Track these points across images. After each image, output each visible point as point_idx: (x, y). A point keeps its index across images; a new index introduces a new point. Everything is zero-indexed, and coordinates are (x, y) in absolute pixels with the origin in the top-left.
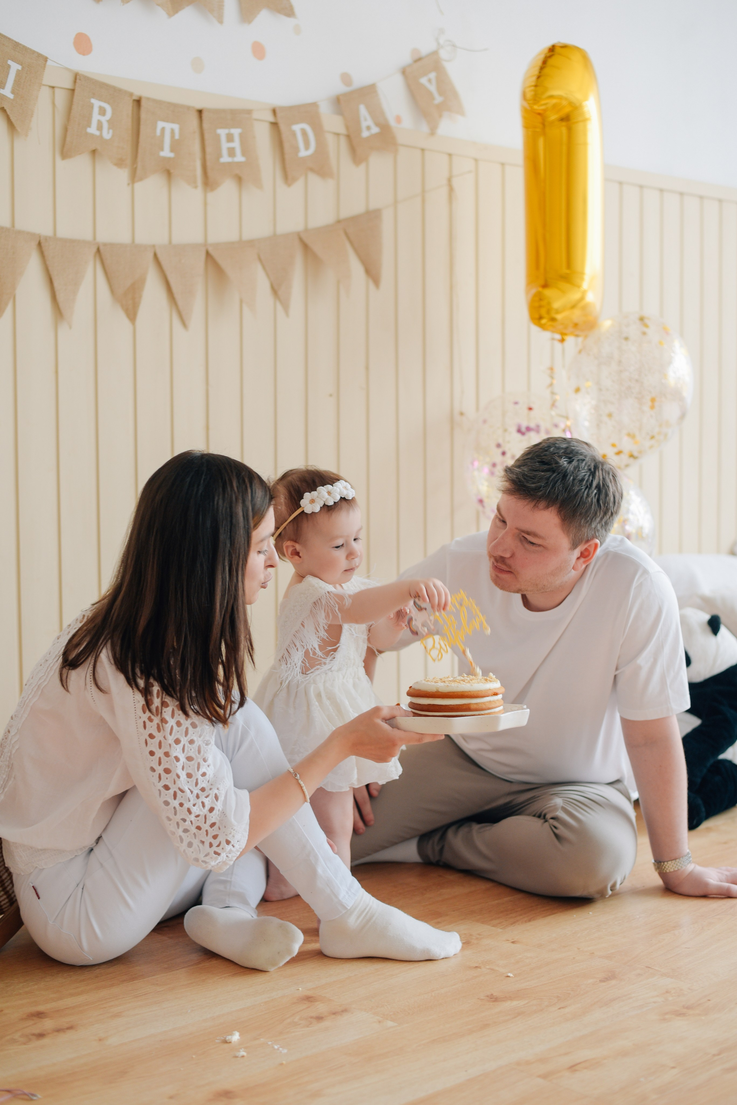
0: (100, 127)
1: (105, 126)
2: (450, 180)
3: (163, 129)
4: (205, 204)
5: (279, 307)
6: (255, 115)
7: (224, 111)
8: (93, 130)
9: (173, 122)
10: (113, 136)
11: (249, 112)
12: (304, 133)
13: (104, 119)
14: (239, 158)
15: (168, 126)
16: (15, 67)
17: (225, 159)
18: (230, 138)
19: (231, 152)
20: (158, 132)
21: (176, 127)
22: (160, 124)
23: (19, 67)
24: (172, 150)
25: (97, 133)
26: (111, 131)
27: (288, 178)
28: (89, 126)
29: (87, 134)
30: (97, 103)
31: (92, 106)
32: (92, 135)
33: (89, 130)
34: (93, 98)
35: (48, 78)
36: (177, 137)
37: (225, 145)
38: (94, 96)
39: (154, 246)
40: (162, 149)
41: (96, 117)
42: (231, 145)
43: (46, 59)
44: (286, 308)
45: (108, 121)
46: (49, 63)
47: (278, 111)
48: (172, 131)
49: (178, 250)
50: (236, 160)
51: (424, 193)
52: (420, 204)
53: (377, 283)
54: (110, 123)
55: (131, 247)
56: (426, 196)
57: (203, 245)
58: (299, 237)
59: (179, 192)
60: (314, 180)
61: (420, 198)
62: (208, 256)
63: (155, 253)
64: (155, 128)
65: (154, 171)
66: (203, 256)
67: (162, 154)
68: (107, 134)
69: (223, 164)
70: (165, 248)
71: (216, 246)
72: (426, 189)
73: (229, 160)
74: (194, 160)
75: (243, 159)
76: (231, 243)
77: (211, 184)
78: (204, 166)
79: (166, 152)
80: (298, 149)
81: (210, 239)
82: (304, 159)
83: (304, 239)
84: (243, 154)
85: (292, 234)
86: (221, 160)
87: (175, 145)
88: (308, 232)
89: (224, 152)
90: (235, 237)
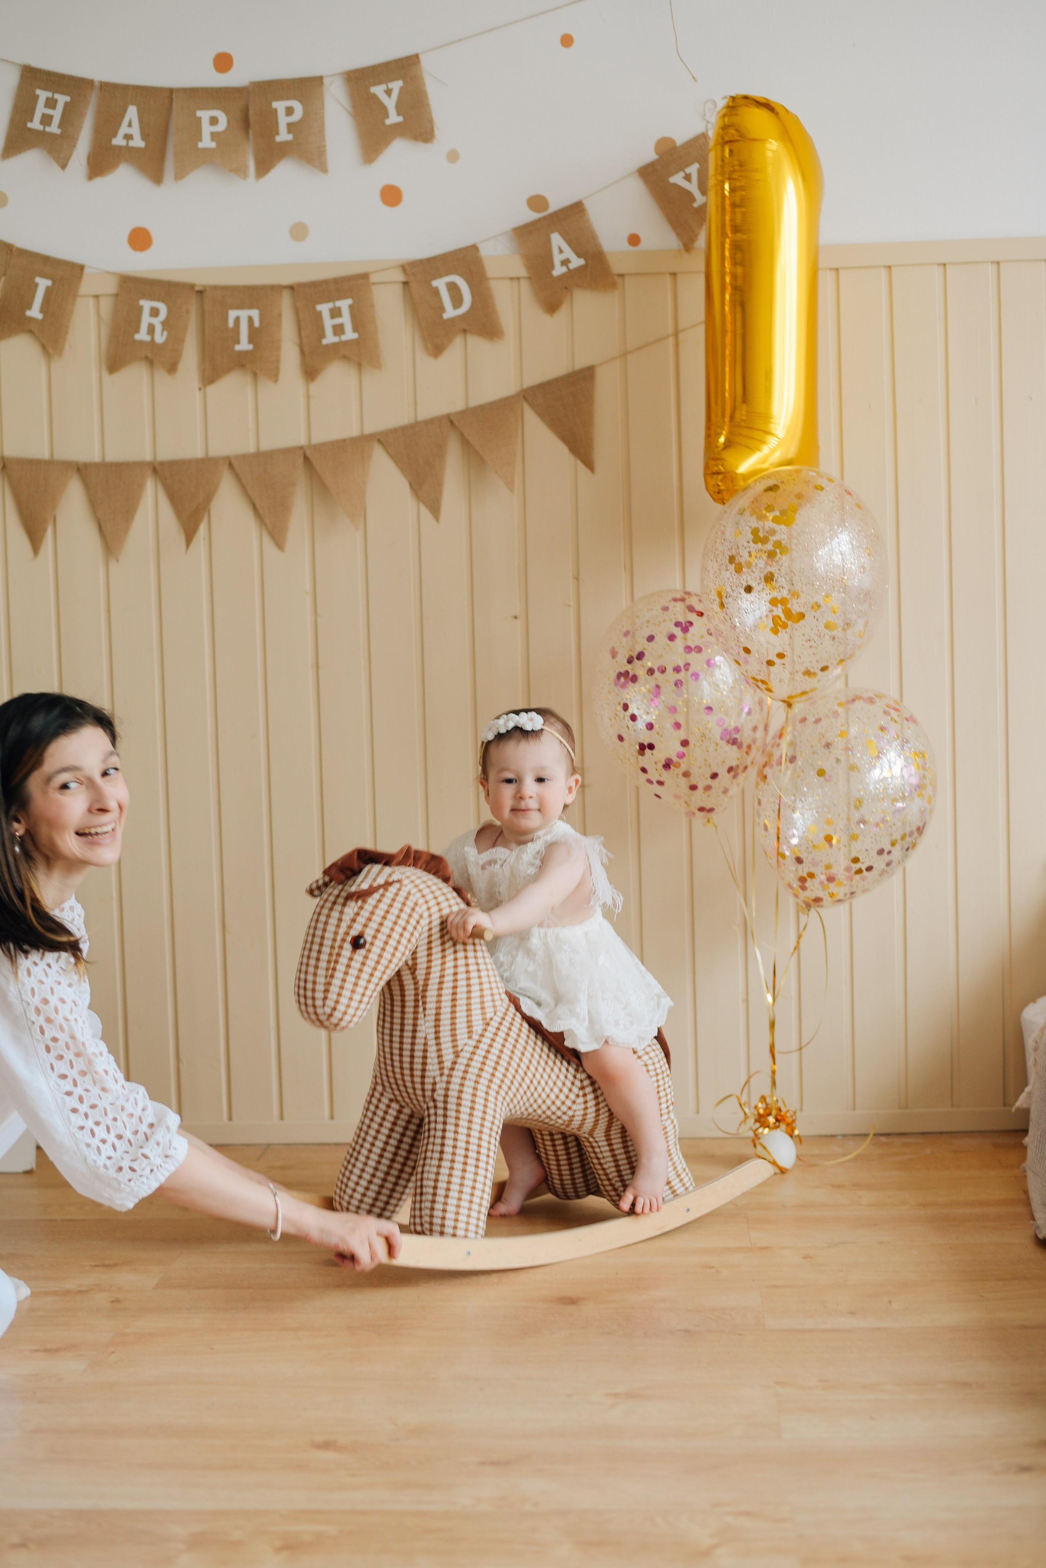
0: (151, 330)
1: (158, 328)
3: (237, 320)
4: (308, 397)
5: (425, 512)
6: (373, 278)
7: (325, 282)
8: (142, 335)
9: (251, 307)
10: (167, 339)
11: (365, 276)
12: (453, 288)
13: (157, 322)
14: (350, 335)
15: (244, 314)
16: (43, 283)
17: (330, 338)
18: (335, 313)
19: (339, 330)
20: (231, 324)
21: (255, 314)
22: (233, 314)
23: (49, 283)
24: (251, 340)
25: (148, 338)
26: (165, 333)
27: (436, 349)
28: (137, 330)
29: (134, 341)
30: (146, 305)
31: (141, 309)
32: (141, 343)
33: (138, 337)
34: (142, 298)
35: (87, 287)
36: (257, 324)
37: (328, 323)
38: (144, 296)
39: (229, 457)
40: (238, 342)
41: (146, 319)
42: (337, 321)
43: (82, 268)
44: (435, 510)
45: (163, 323)
46: (86, 270)
47: (407, 268)
48: (250, 319)
49: (264, 458)
50: (344, 338)
51: (676, 334)
52: (671, 348)
53: (589, 465)
54: (165, 324)
55: (198, 462)
56: (681, 336)
57: (301, 448)
58: (450, 421)
59: (266, 387)
60: (476, 343)
61: (671, 341)
62: (306, 459)
63: (230, 463)
64: (226, 319)
65: (228, 370)
66: (301, 460)
67: (238, 348)
68: (160, 337)
69: (327, 346)
70: (244, 457)
71: (319, 448)
72: (681, 327)
73: (336, 339)
74: (278, 349)
75: (355, 336)
76: (344, 440)
77: (310, 373)
78: (302, 351)
79: (244, 345)
80: (442, 309)
81: (315, 440)
82: (452, 320)
83: (456, 422)
84: (355, 329)
85: (440, 419)
86: (325, 342)
87: (254, 335)
88: (465, 413)
89: (329, 331)
90: (355, 432)
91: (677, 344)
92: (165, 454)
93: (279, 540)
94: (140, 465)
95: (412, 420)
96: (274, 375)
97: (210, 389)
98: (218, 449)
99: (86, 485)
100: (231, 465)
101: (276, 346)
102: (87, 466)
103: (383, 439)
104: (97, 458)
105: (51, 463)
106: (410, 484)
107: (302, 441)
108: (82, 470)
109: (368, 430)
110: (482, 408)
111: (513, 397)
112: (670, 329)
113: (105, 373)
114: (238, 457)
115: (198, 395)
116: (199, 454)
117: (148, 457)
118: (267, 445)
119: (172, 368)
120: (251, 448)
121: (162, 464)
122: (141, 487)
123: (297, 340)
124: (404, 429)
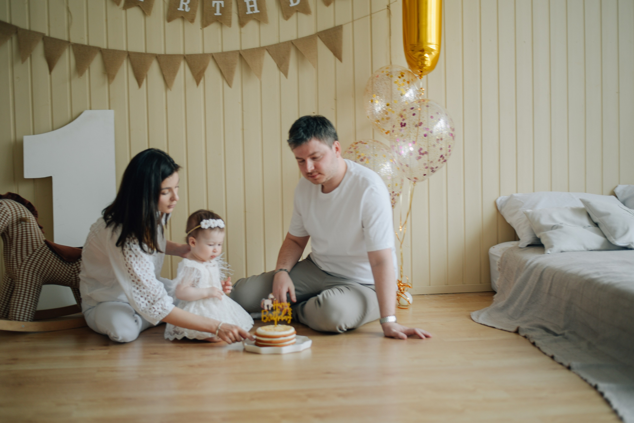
0: (184, 7)
1: (187, 6)
2: (388, 7)
3: (216, 4)
4: (241, 33)
5: (282, 75)
8: (181, 9)
10: (190, 10)
13: (186, 4)
14: (256, 11)
15: (218, 2)
17: (249, 12)
18: (251, 3)
19: (252, 9)
20: (213, 6)
21: (222, 2)
22: (214, 2)
24: (220, 12)
25: (183, 10)
26: (189, 8)
27: (287, 17)
28: (179, 7)
29: (178, 11)
32: (180, 11)
33: (179, 9)
36: (223, 6)
37: (249, 7)
39: (212, 54)
40: (216, 12)
41: (182, 3)
42: (252, 6)
44: (286, 74)
45: (188, 4)
48: (220, 4)
49: (224, 54)
50: (254, 12)
51: (371, 14)
52: (369, 20)
53: (340, 59)
54: (189, 5)
55: (200, 55)
56: (373, 15)
57: (238, 51)
58: (292, 43)
59: (226, 29)
60: (301, 16)
61: (369, 17)
62: (240, 55)
63: (213, 56)
64: (211, 4)
65: (212, 22)
66: (238, 55)
67: (216, 14)
68: (187, 10)
69: (248, 14)
70: (218, 54)
71: (245, 51)
72: (373, 12)
73: (251, 12)
74: (231, 15)
75: (258, 11)
76: (254, 49)
77: (242, 24)
78: (239, 17)
79: (218, 13)
80: (290, 3)
81: (244, 48)
82: (293, 7)
83: (294, 43)
84: (258, 9)
85: (288, 42)
86: (247, 13)
87: (222, 10)
88: (298, 40)
89: (249, 9)
90: (257, 46)
91: (371, 18)
92: (188, 52)
93: (229, 83)
94: (179, 55)
95: (278, 42)
96: (230, 25)
97: (205, 29)
98: (208, 50)
99: (159, 62)
100: (213, 57)
101: (230, 14)
102: (160, 55)
103: (268, 49)
104: (163, 53)
105: (146, 54)
106: (278, 65)
107: (238, 48)
108: (157, 57)
109: (262, 45)
110: (303, 38)
111: (314, 35)
112: (369, 13)
113: (166, 22)
114: (215, 54)
115: (200, 31)
116: (201, 52)
117: (182, 53)
118: (225, 50)
119: (192, 21)
120: (220, 51)
121: (187, 55)
122: (179, 63)
123: (237, 12)
124: (275, 45)
